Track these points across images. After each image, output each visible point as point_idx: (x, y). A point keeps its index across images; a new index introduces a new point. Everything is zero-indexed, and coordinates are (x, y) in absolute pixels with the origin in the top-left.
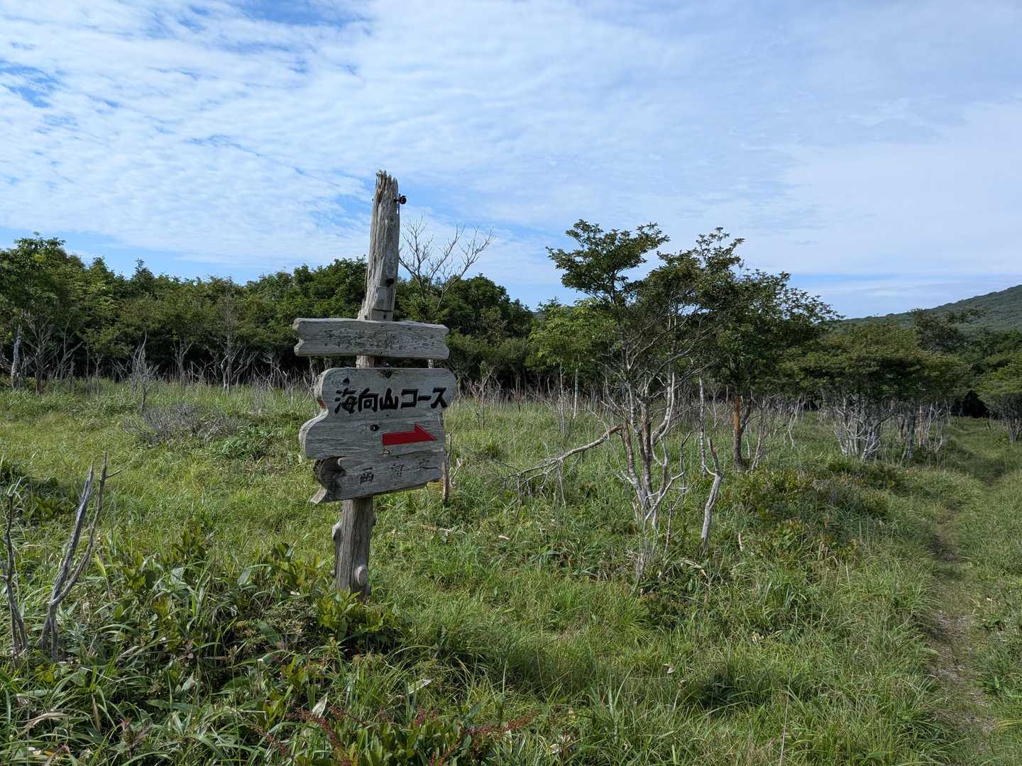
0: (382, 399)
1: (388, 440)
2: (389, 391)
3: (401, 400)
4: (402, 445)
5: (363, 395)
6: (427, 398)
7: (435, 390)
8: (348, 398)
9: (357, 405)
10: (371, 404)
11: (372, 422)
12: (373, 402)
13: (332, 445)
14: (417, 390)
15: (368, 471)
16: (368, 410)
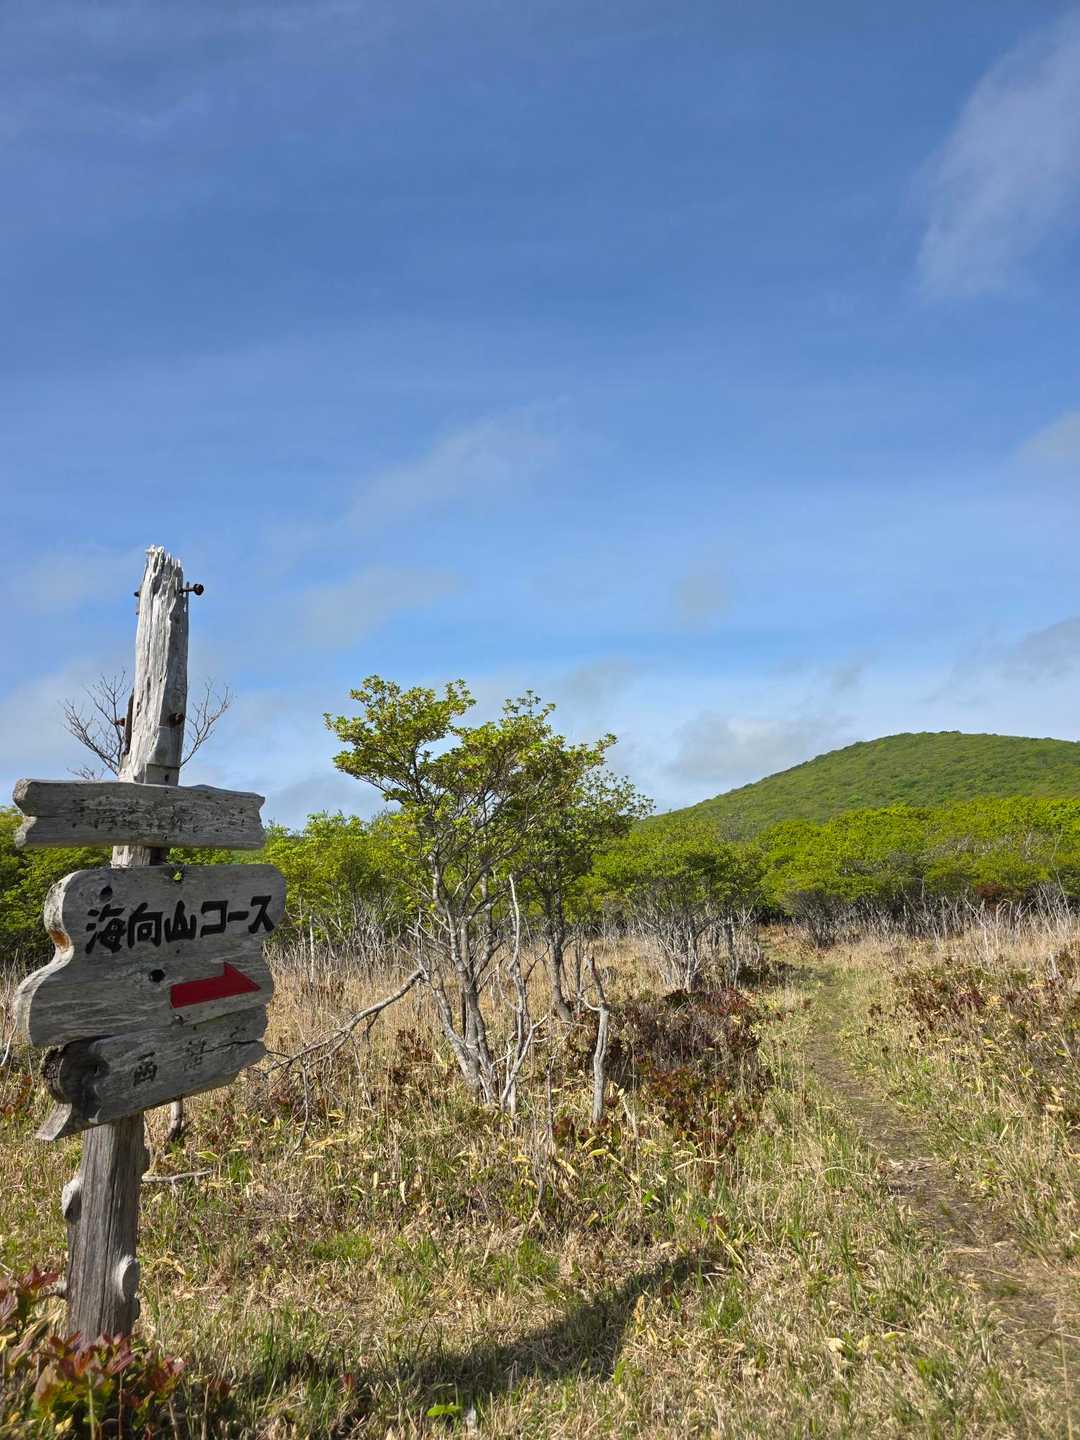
0: (168, 921)
1: (182, 995)
2: (181, 906)
3: (201, 922)
4: (204, 1004)
5: (137, 916)
6: (242, 916)
7: (255, 901)
8: (110, 924)
9: (126, 935)
10: (149, 932)
11: (153, 967)
12: (153, 927)
13: (80, 1017)
14: (226, 902)
15: (147, 1060)
16: (143, 943)
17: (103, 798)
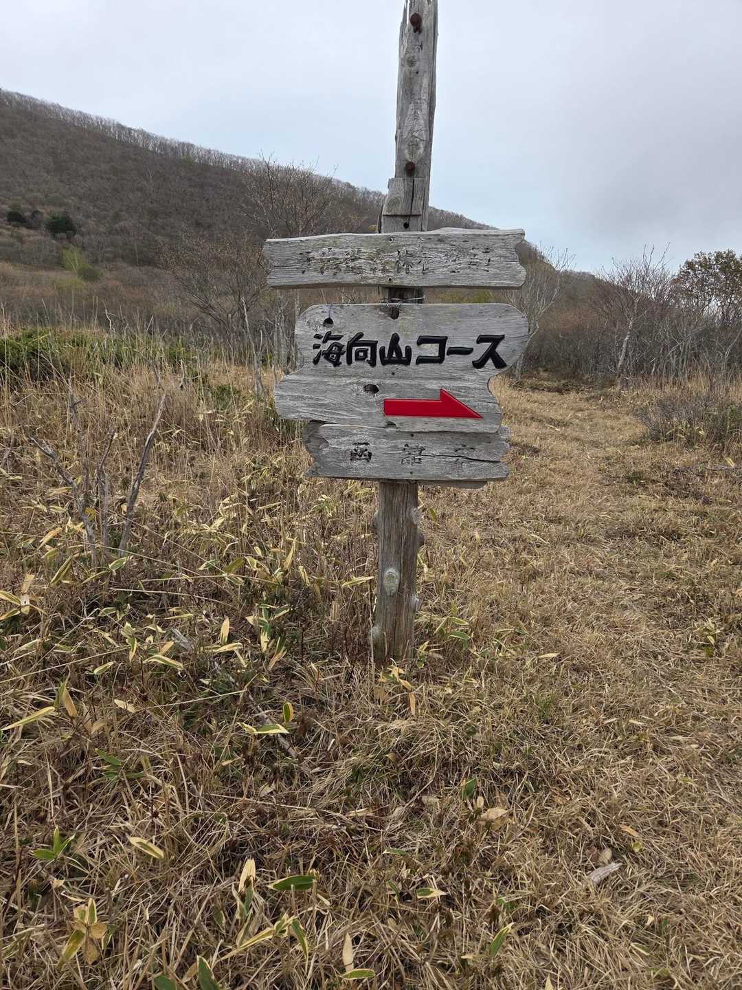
0: (382, 350)
1: (392, 408)
2: (395, 339)
3: (417, 352)
4: (418, 419)
5: (355, 342)
6: (466, 352)
7: (481, 340)
8: (331, 347)
9: (345, 355)
10: (366, 355)
11: (368, 381)
12: (369, 352)
13: (309, 406)
14: (447, 338)
15: (362, 446)
16: (359, 363)
17: (326, 250)
